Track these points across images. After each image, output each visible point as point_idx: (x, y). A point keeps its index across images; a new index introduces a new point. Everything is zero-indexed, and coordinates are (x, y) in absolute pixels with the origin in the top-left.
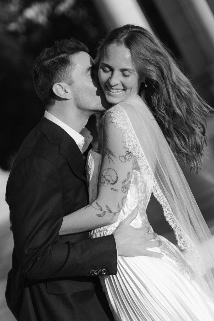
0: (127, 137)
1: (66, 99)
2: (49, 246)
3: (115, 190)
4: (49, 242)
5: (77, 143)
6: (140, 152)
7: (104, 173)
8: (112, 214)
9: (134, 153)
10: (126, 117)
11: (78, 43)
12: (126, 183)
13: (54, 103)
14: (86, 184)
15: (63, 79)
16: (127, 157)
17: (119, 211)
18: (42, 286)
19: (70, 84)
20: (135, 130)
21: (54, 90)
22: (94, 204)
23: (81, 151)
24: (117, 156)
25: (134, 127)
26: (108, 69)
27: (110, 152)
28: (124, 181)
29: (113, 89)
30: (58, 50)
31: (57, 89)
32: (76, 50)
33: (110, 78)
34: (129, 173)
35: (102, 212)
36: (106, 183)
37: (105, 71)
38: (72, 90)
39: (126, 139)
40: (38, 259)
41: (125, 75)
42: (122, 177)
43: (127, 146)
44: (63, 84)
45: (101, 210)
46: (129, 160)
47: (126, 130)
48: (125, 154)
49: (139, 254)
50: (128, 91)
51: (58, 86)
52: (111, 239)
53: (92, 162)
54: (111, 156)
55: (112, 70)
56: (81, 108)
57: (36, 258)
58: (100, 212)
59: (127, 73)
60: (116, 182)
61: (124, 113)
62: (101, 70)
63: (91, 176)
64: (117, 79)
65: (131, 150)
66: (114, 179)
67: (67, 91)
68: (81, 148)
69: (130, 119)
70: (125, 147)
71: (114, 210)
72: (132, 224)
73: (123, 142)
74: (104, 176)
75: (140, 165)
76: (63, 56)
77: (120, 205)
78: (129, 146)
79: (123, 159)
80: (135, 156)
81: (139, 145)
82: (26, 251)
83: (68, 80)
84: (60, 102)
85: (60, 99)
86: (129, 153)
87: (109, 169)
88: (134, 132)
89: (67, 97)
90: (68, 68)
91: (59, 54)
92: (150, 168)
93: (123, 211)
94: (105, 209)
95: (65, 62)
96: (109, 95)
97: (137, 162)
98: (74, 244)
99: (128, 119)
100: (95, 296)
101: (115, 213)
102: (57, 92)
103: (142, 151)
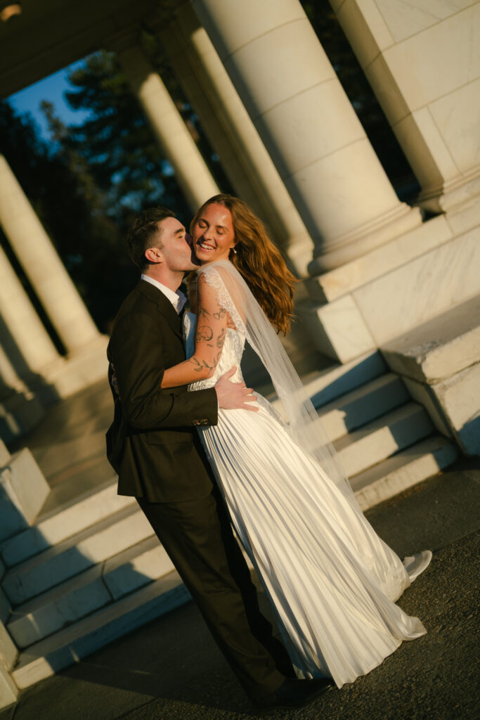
0: (220, 295)
1: (159, 263)
2: (154, 394)
3: (211, 346)
4: (154, 391)
5: (172, 303)
6: (232, 309)
7: (200, 330)
8: (208, 369)
9: (228, 310)
10: (217, 277)
11: (165, 210)
12: (221, 339)
13: (148, 268)
14: (182, 341)
15: (154, 245)
16: (221, 314)
17: (215, 366)
18: (142, 436)
19: (161, 248)
20: (228, 289)
21: (147, 255)
22: (192, 359)
23: (177, 310)
24: (212, 314)
25: (226, 286)
26: (205, 225)
27: (205, 311)
28: (219, 337)
29: (205, 244)
30: (146, 219)
31: (150, 254)
32: (164, 216)
33: (205, 233)
34: (223, 330)
35: (199, 367)
36: (202, 339)
37: (201, 227)
38: (163, 253)
39: (220, 297)
40: (145, 407)
41: (218, 233)
42: (217, 333)
43: (221, 304)
44: (155, 249)
45: (199, 365)
46: (223, 317)
47: (219, 289)
48: (218, 311)
49: (237, 407)
50: (218, 249)
51: (150, 252)
52: (212, 391)
53: (188, 323)
54: (206, 314)
55: (208, 226)
56: (174, 269)
57: (143, 406)
58: (198, 367)
59: (221, 231)
60: (211, 338)
61: (217, 273)
62: (197, 226)
63: (187, 335)
64: (211, 234)
65: (225, 307)
66: (210, 336)
67: (159, 255)
68: (175, 307)
69: (222, 278)
70: (218, 305)
71: (211, 365)
72: (230, 379)
73: (216, 300)
74: (199, 334)
75: (234, 320)
76: (151, 223)
77: (216, 360)
78: (223, 303)
79: (217, 316)
80: (228, 313)
81: (232, 302)
82: (132, 399)
83: (159, 245)
84: (154, 266)
85: (153, 263)
86: (223, 310)
87: (204, 326)
88: (226, 290)
89: (160, 261)
90: (157, 234)
91: (147, 222)
92: (243, 324)
93: (220, 365)
94: (202, 364)
95: (154, 229)
96: (200, 250)
97: (231, 318)
98: (177, 396)
99: (220, 278)
100: (194, 448)
101: (211, 368)
102: (150, 257)
103: (234, 307)
